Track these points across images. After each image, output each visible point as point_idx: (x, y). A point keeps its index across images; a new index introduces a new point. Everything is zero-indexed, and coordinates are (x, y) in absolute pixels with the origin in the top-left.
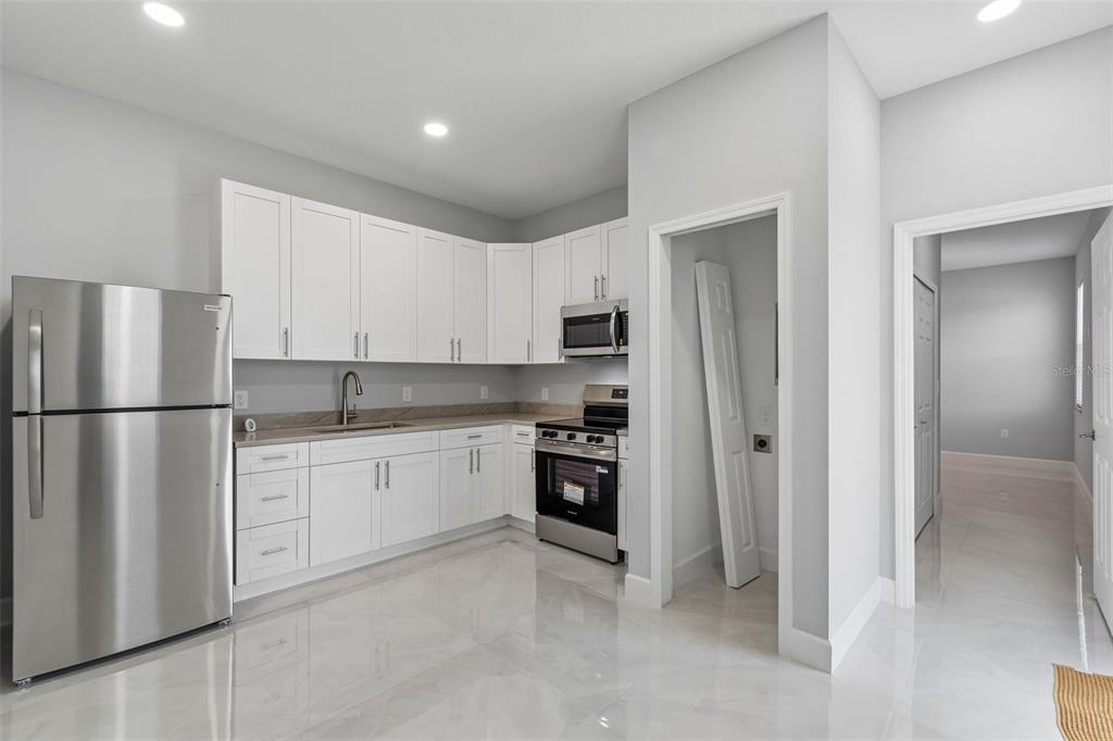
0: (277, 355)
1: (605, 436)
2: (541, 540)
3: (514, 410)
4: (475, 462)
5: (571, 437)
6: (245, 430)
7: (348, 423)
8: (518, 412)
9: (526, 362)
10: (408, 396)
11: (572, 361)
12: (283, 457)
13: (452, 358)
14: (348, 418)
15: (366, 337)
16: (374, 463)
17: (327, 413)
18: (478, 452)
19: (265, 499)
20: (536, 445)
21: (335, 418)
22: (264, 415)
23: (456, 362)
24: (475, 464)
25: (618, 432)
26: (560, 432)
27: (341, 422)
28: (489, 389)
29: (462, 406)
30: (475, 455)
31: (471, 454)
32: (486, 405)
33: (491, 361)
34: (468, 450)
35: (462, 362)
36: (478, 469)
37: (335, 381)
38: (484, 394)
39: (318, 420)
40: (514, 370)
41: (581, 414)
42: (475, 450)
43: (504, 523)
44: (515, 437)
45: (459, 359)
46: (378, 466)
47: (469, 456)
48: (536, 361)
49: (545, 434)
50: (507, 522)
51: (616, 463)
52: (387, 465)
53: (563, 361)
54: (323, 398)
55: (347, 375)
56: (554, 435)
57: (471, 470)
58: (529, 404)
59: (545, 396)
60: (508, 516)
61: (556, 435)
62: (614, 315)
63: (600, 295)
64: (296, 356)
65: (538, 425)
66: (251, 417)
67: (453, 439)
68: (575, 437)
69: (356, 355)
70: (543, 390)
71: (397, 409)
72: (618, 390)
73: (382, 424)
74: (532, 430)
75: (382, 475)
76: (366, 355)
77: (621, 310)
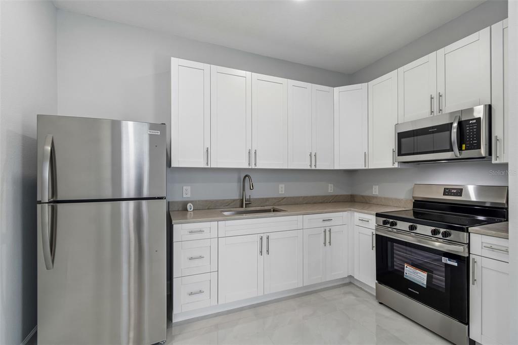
0: (202, 165)
1: (452, 231)
2: (380, 303)
3: (352, 201)
4: (327, 238)
5: (412, 228)
6: (187, 210)
7: (246, 207)
8: (355, 202)
9: (363, 168)
10: (282, 190)
11: (404, 166)
12: (201, 231)
13: (311, 166)
14: (246, 204)
15: (255, 153)
16: (258, 237)
17: (234, 200)
18: (330, 231)
19: (191, 259)
20: (376, 230)
21: (239, 203)
22: (199, 201)
23: (313, 168)
24: (327, 240)
25: (470, 229)
26: (399, 222)
27: (242, 207)
28: (334, 185)
29: (316, 197)
30: (328, 233)
31: (325, 232)
32: (332, 196)
33: (337, 168)
34: (323, 230)
35: (317, 168)
36: (330, 242)
37: (239, 181)
38: (330, 189)
39: (229, 205)
40: (351, 174)
41: (410, 206)
42: (328, 230)
43: (347, 281)
44: (358, 222)
45: (315, 166)
46: (261, 239)
47: (323, 234)
48: (371, 167)
49: (385, 223)
50: (350, 282)
51: (468, 258)
52: (268, 238)
53: (396, 165)
54: (231, 192)
55: (245, 176)
56: (393, 224)
57: (325, 244)
58: (363, 197)
59: (376, 191)
60: (350, 277)
61: (396, 224)
62: (455, 125)
63: (436, 109)
64: (214, 165)
65: (378, 215)
66: (191, 202)
67: (313, 221)
68: (416, 228)
69: (249, 164)
70: (374, 186)
71: (275, 198)
72: (450, 190)
73: (266, 208)
74: (372, 219)
75: (264, 245)
76: (255, 164)
77: (463, 119)
